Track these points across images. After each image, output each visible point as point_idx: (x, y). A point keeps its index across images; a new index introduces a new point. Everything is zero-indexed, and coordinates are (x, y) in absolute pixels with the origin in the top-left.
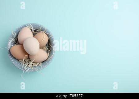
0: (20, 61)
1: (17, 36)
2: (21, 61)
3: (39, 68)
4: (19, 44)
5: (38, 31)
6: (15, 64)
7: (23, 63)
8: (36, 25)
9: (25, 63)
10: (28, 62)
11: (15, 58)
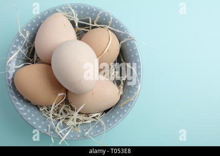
0: (41, 109)
1: (33, 39)
2: (45, 108)
3: (98, 129)
4: (38, 61)
5: (90, 24)
6: (29, 119)
7: (51, 116)
8: (85, 9)
9: (56, 114)
10: (64, 111)
11: (28, 102)
